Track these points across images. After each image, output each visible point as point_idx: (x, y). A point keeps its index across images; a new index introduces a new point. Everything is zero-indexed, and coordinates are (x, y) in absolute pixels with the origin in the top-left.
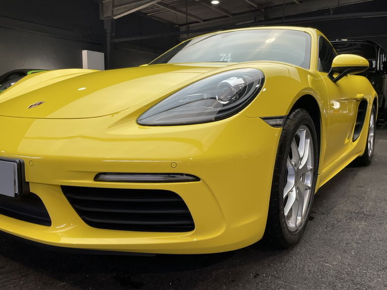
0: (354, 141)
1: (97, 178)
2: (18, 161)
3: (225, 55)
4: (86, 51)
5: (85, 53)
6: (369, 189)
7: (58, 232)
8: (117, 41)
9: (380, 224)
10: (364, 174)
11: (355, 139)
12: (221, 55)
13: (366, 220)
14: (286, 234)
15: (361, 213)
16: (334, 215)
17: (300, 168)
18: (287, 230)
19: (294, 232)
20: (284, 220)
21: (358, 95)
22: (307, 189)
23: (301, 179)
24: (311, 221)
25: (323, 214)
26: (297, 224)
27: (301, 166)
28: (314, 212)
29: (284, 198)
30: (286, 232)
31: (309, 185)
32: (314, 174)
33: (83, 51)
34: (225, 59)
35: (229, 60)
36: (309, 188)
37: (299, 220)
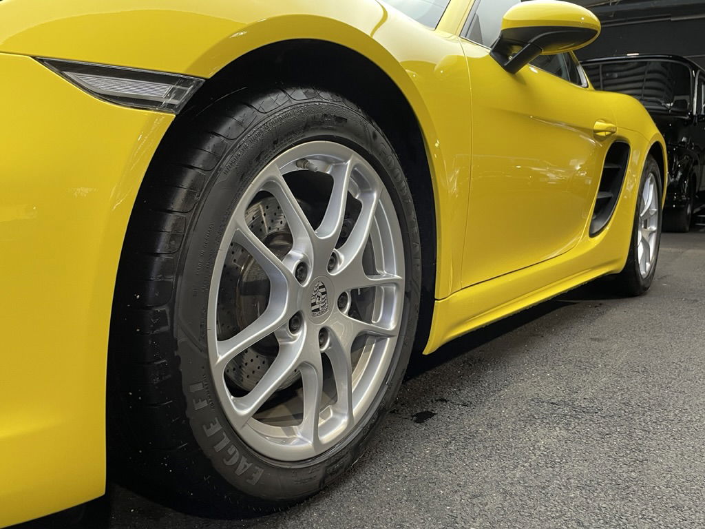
0: (592, 235)
6: (615, 346)
9: (603, 435)
10: (621, 314)
11: (596, 231)
13: (568, 424)
14: (240, 470)
15: (566, 404)
16: (490, 408)
17: (334, 274)
18: (244, 459)
19: (304, 463)
20: (216, 428)
21: (599, 125)
22: (380, 337)
23: (349, 304)
24: (418, 425)
25: (464, 405)
26: (326, 438)
27: (340, 268)
28: (443, 400)
29: (221, 358)
30: (236, 466)
31: (392, 325)
32: (407, 294)
36: (390, 334)
37: (337, 427)
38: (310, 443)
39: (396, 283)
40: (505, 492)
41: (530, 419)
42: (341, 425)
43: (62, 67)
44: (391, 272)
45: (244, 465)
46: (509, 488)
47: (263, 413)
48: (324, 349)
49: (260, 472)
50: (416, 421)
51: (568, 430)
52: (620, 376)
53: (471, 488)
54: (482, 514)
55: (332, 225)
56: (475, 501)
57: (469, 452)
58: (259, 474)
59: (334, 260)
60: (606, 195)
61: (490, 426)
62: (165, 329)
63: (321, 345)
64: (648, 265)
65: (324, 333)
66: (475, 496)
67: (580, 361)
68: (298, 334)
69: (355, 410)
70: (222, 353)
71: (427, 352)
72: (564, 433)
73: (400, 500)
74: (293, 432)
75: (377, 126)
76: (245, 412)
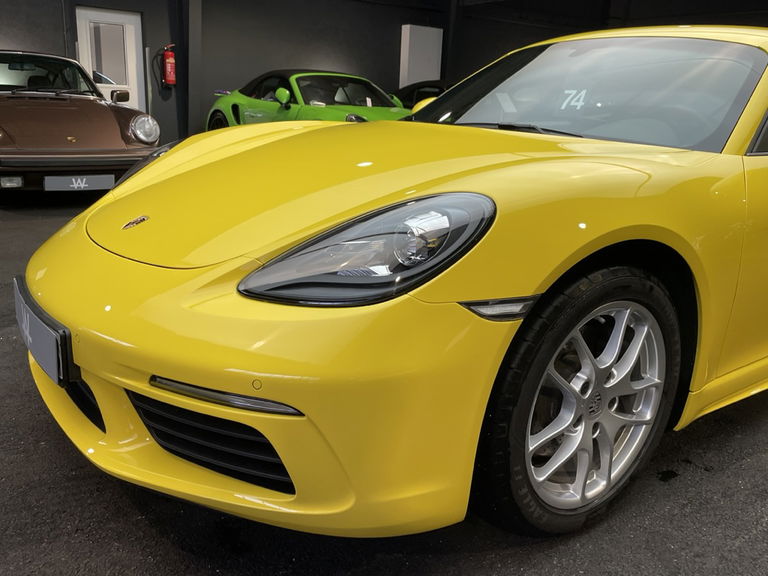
1: (154, 380)
2: (61, 332)
3: (574, 92)
4: (408, 26)
5: (406, 29)
12: (566, 92)
14: (536, 515)
16: (729, 477)
17: (608, 386)
18: (538, 509)
19: (573, 510)
20: (525, 490)
22: (639, 424)
23: (616, 405)
24: (662, 483)
25: (706, 470)
26: (590, 494)
27: (612, 382)
28: (688, 461)
29: (531, 449)
30: (533, 512)
31: (648, 417)
32: (665, 394)
33: (403, 27)
34: (573, 103)
35: (580, 105)
36: (646, 423)
37: (598, 487)
38: (578, 497)
39: (656, 386)
42: (602, 484)
43: (468, 305)
44: (654, 377)
45: (538, 511)
46: (726, 554)
48: (595, 436)
49: (547, 515)
50: (661, 479)
53: (697, 549)
55: (608, 358)
56: (697, 559)
57: (701, 517)
59: (610, 376)
61: (724, 495)
62: (504, 436)
63: (593, 434)
65: (596, 426)
66: (697, 556)
68: (579, 428)
69: (612, 475)
70: (533, 444)
71: (677, 428)
73: (640, 547)
74: (567, 488)
75: (656, 280)
76: (541, 479)
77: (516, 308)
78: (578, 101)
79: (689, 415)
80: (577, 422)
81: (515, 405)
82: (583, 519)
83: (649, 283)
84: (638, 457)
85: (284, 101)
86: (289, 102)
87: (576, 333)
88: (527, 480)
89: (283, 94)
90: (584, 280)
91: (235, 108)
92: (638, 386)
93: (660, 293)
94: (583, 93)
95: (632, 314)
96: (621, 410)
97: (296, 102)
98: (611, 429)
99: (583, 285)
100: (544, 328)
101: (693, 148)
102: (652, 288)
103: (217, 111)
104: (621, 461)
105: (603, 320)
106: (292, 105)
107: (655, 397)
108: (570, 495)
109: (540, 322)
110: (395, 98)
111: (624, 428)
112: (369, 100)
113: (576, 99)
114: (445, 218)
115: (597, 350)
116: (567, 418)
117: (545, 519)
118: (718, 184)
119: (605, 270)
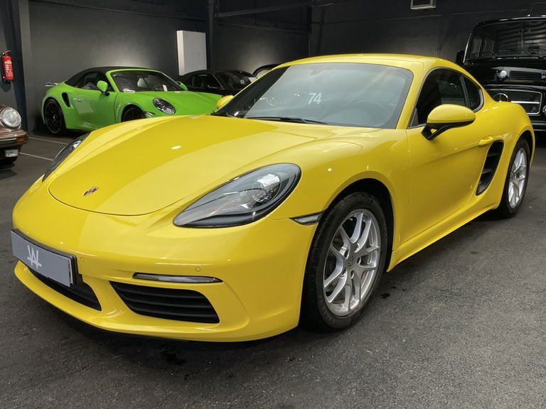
0: (477, 194)
1: (136, 275)
2: (71, 257)
3: (315, 94)
4: (182, 31)
5: (180, 34)
6: (482, 257)
7: (108, 317)
8: (221, 15)
11: (480, 191)
13: (447, 301)
15: (448, 291)
16: (414, 292)
17: (356, 252)
19: (346, 316)
20: (324, 308)
21: (483, 142)
22: (371, 270)
23: (360, 261)
24: (383, 300)
25: (403, 290)
26: (352, 307)
27: (358, 250)
28: (394, 288)
29: (325, 287)
31: (375, 266)
32: (381, 253)
33: (178, 32)
34: (314, 100)
35: (319, 101)
36: (374, 269)
37: (356, 303)
38: (347, 310)
39: (377, 249)
40: (416, 328)
41: (430, 298)
42: (357, 302)
44: (376, 245)
46: (418, 327)
47: (335, 301)
48: (352, 278)
50: (383, 298)
51: (446, 304)
52: (478, 276)
53: (404, 326)
54: (407, 335)
55: (355, 237)
57: (404, 312)
58: (334, 320)
59: (356, 247)
60: (488, 171)
61: (413, 301)
62: (313, 281)
63: (351, 276)
64: (517, 199)
65: (352, 273)
66: (405, 329)
67: (461, 267)
68: (345, 274)
69: (361, 297)
70: (326, 283)
71: (388, 271)
72: (444, 305)
73: (378, 330)
74: (341, 306)
75: (373, 197)
76: (330, 302)
77: (315, 218)
78: (317, 99)
79: (393, 263)
80: (343, 272)
81: (317, 265)
82: (350, 320)
83: (370, 199)
84: (372, 286)
85: (104, 90)
86: (107, 90)
87: (341, 227)
88: (325, 302)
89: (102, 85)
90: (342, 201)
91: (65, 96)
92: (370, 250)
93: (376, 203)
94: (320, 94)
95: (364, 215)
96: (362, 264)
97: (112, 90)
98: (359, 273)
99: (342, 203)
100: (327, 226)
101: (382, 127)
102: (372, 201)
103: (50, 98)
104: (365, 289)
105: (352, 220)
106: (110, 92)
107: (377, 255)
108: (344, 309)
109: (325, 223)
110: (182, 84)
111: (365, 272)
112: (165, 87)
113: (316, 98)
114: (277, 177)
115: (350, 234)
116: (339, 269)
117: (333, 321)
118: (394, 145)
119: (351, 195)
